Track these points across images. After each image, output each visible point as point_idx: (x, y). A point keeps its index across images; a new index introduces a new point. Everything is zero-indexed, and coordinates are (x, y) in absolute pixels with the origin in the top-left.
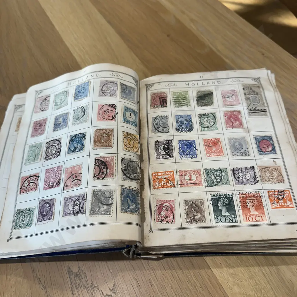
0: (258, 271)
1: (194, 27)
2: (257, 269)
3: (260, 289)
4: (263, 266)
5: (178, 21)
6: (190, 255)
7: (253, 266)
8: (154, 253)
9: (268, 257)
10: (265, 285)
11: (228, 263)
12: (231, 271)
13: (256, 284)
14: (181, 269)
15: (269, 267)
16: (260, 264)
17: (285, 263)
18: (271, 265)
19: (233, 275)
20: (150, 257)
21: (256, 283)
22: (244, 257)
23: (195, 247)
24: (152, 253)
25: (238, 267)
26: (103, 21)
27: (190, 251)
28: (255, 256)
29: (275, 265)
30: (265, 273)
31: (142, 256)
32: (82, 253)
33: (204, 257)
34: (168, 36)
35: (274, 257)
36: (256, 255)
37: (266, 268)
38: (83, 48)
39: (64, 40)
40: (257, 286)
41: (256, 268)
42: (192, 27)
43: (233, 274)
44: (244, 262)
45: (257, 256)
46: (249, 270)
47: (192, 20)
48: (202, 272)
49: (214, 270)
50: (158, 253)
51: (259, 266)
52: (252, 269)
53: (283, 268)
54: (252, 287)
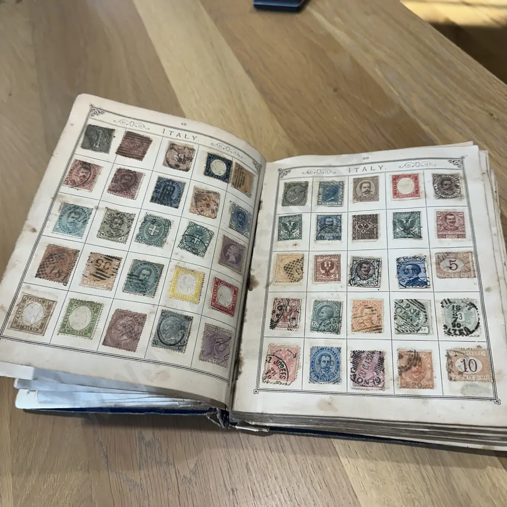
0: (415, 471)
1: (380, 73)
2: (413, 467)
3: (413, 499)
4: (424, 464)
5: (356, 64)
6: (309, 434)
7: (407, 462)
8: (253, 423)
9: (436, 451)
10: (422, 495)
11: (368, 452)
12: (371, 465)
13: (407, 491)
14: (294, 453)
15: (433, 467)
16: (420, 460)
17: (462, 464)
18: (438, 465)
19: (374, 473)
20: (249, 429)
21: (407, 489)
22: (395, 447)
23: (311, 420)
24: (250, 423)
25: (383, 460)
26: (240, 71)
27: (305, 426)
28: (414, 448)
29: (443, 465)
30: (426, 476)
31: (237, 427)
32: (152, 413)
33: (332, 440)
34: (335, 90)
35: (445, 453)
36: (416, 446)
37: (429, 467)
38: (206, 114)
39: (180, 102)
40: (409, 495)
41: (411, 465)
42: (377, 73)
43: (373, 471)
44: (394, 455)
45: (418, 448)
46: (399, 467)
47: (379, 62)
48: (325, 460)
49: (344, 461)
50: (258, 424)
51: (418, 463)
52: (405, 467)
53: (458, 472)
54: (399, 495)
